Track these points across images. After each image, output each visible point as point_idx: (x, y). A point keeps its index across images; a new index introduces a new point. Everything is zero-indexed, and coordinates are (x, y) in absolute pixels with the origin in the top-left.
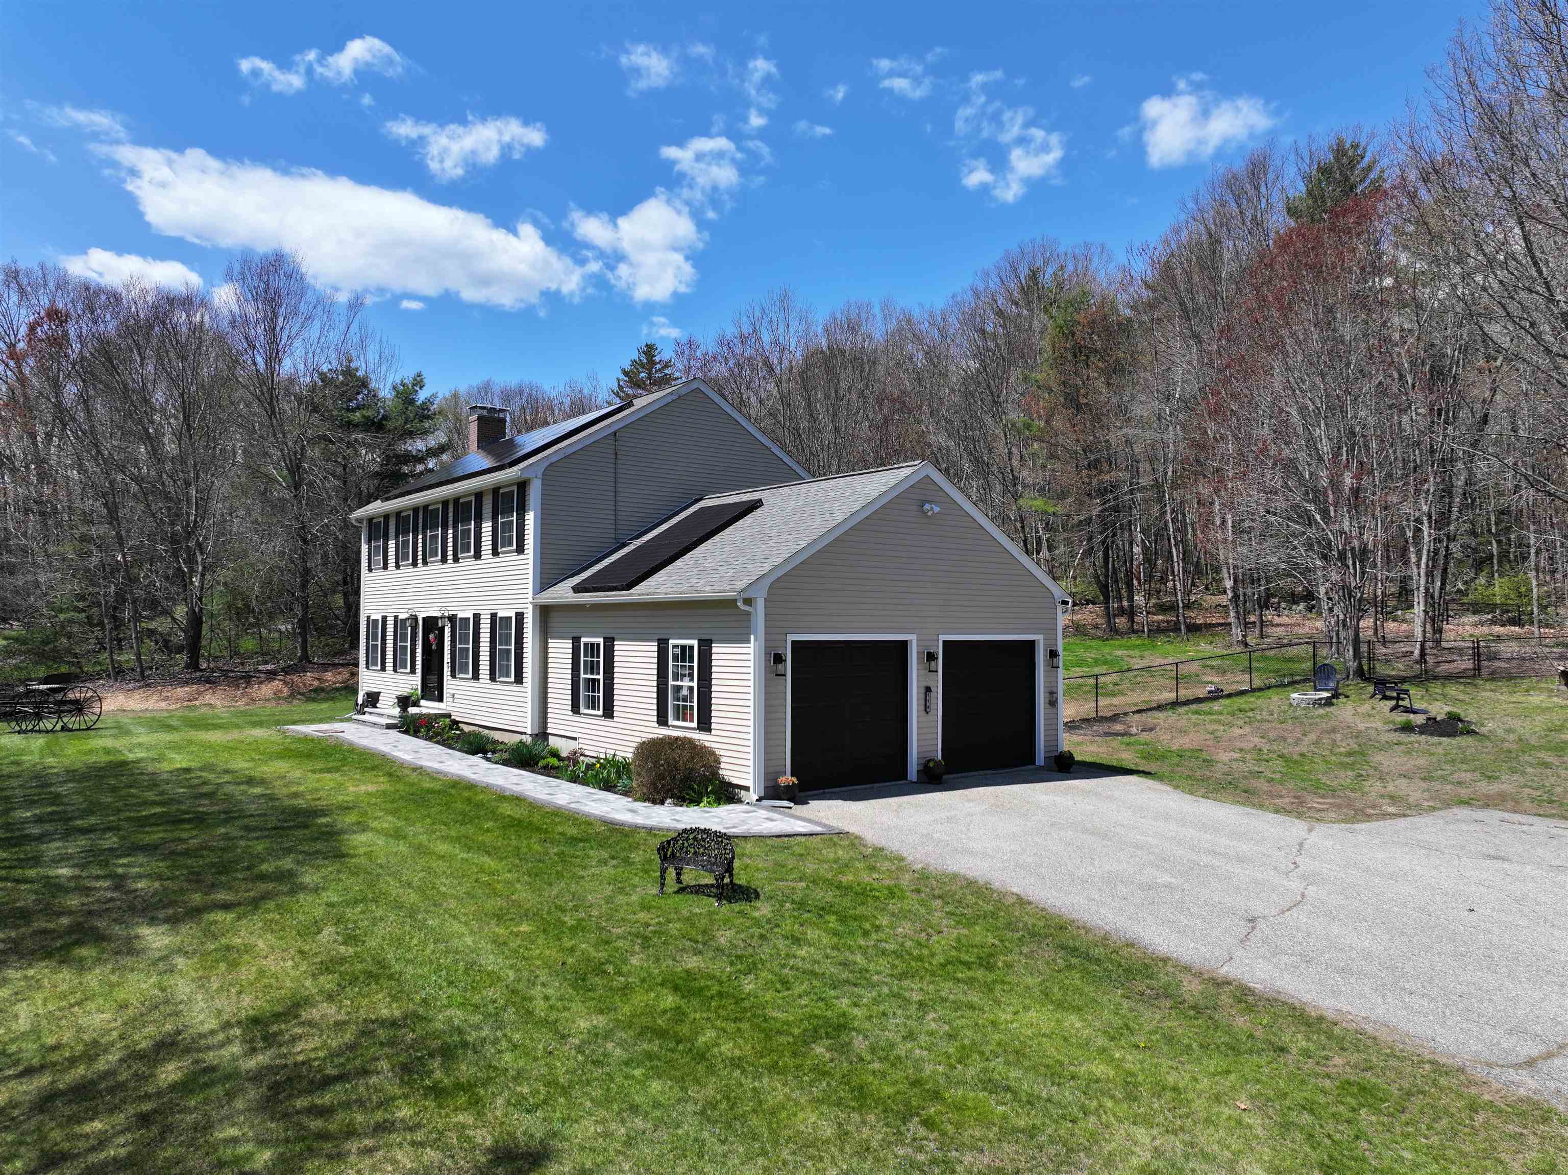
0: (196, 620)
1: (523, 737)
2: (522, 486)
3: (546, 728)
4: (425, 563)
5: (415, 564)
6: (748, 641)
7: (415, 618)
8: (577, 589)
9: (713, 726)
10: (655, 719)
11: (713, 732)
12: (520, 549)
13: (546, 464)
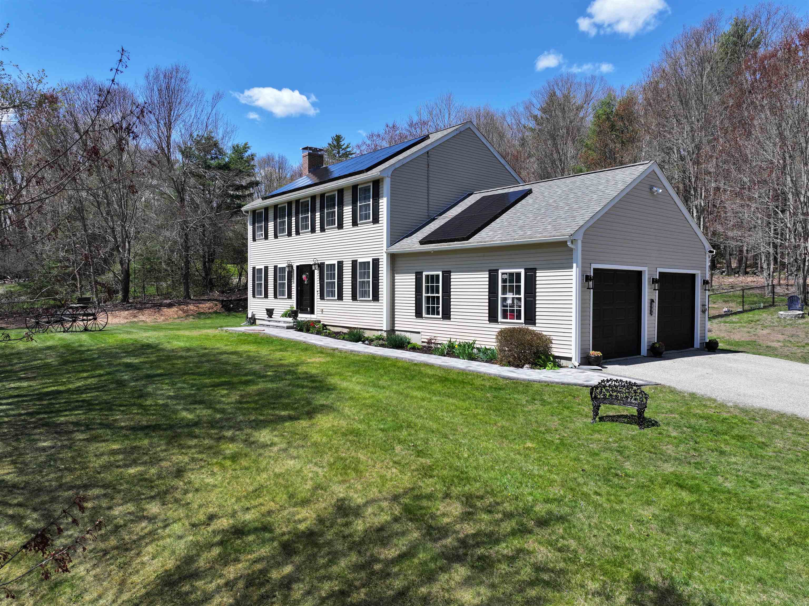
0: (127, 274)
1: (379, 333)
2: (377, 183)
3: (394, 327)
4: (298, 233)
5: (290, 234)
6: (572, 267)
7: (290, 266)
8: (422, 242)
9: (537, 321)
10: (487, 319)
11: (537, 325)
12: (376, 220)
13: (393, 168)
